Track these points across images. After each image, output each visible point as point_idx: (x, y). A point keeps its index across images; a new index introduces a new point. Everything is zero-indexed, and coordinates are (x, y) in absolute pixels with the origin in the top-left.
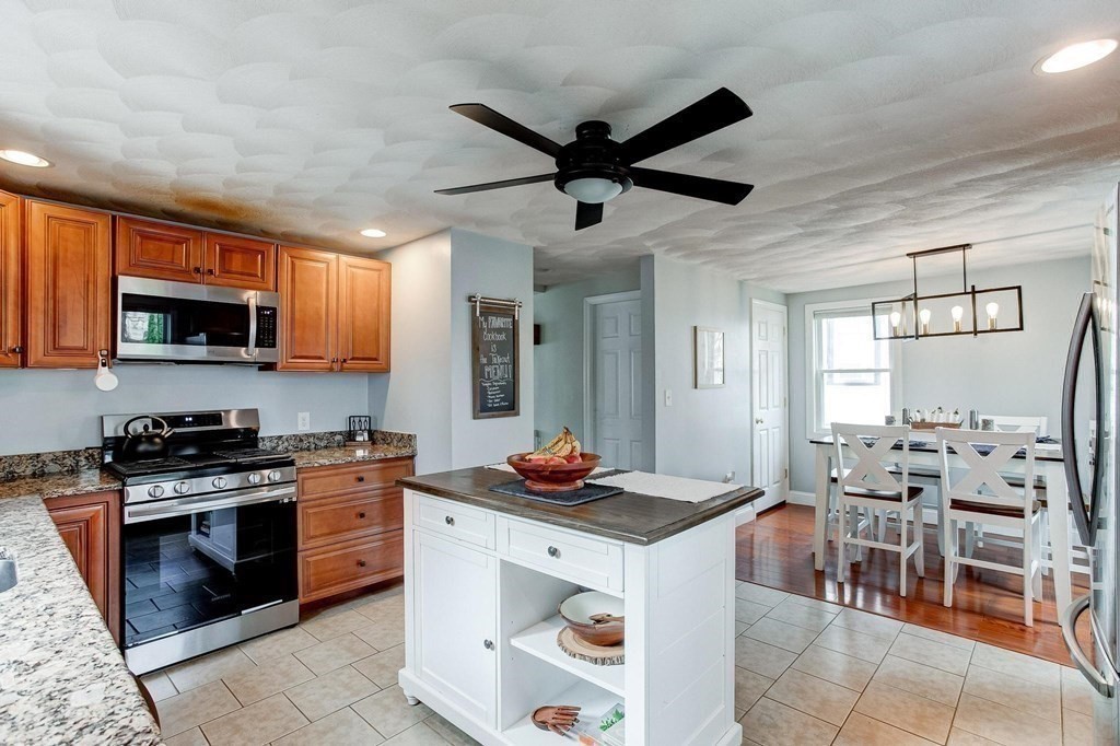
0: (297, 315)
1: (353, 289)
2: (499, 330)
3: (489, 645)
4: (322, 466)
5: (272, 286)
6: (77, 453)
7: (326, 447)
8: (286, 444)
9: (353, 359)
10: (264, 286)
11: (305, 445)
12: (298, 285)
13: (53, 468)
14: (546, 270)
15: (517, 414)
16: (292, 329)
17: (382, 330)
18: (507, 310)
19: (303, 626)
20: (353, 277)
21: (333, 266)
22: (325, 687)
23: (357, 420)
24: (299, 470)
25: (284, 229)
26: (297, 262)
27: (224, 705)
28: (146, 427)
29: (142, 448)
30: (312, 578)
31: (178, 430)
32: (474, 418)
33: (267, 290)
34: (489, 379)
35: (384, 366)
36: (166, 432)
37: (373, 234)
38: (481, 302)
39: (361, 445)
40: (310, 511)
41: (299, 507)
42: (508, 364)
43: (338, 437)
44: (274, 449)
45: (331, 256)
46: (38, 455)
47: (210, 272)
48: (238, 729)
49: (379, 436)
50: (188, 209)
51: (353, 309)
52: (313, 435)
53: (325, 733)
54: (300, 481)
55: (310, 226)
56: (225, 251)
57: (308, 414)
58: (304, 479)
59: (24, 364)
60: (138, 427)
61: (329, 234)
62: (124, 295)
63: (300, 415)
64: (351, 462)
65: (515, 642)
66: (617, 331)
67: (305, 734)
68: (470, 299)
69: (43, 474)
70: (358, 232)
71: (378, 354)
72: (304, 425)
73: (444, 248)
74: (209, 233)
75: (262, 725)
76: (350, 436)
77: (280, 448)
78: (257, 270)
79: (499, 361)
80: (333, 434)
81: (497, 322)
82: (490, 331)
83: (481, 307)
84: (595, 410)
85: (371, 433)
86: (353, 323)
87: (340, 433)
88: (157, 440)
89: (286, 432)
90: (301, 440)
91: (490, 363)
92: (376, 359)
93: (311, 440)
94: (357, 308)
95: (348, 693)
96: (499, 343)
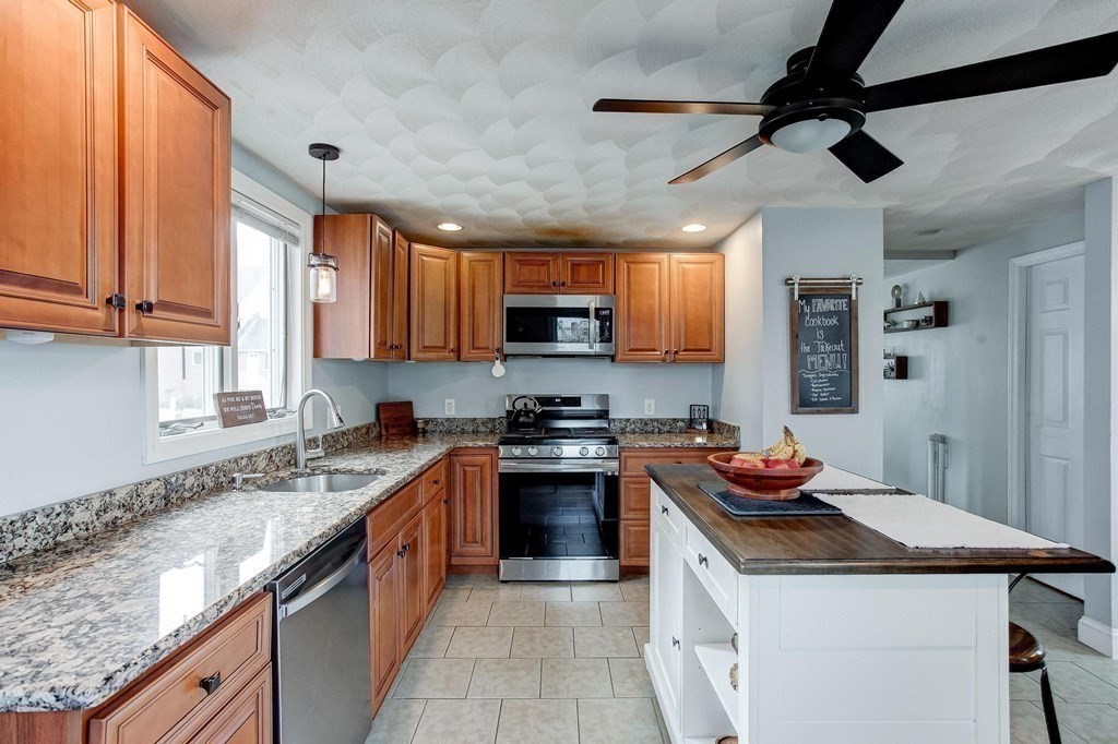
0: (632, 313)
1: (684, 285)
2: (829, 314)
3: (676, 642)
4: (642, 447)
5: (611, 290)
6: (494, 419)
7: (669, 432)
8: (633, 426)
9: (685, 350)
10: (605, 291)
11: (649, 428)
12: (633, 287)
13: (482, 429)
14: (936, 231)
15: (855, 411)
16: (629, 326)
17: (716, 322)
18: (840, 290)
19: (621, 584)
20: (684, 273)
21: (665, 265)
22: (602, 636)
23: (697, 408)
24: (622, 449)
25: (622, 239)
26: (632, 266)
27: (535, 620)
28: (525, 405)
29: (521, 419)
30: (632, 546)
31: (546, 408)
32: (793, 413)
33: (607, 294)
34: (813, 369)
35: (717, 356)
36: (539, 409)
37: (694, 229)
38: (800, 284)
39: (700, 433)
40: (632, 486)
41: (623, 480)
42: (842, 353)
43: (680, 424)
44: (622, 429)
45: (663, 256)
46: (475, 419)
47: (563, 284)
48: (532, 640)
49: (715, 426)
50: (549, 238)
51: (686, 304)
52: (657, 420)
53: (578, 669)
54: (623, 458)
55: (639, 233)
56: (575, 266)
57: (653, 401)
58: (626, 457)
59: (459, 359)
60: (519, 405)
61: (658, 235)
62: (508, 308)
63: (646, 402)
64: (670, 447)
65: (698, 650)
66: (1066, 301)
67: (565, 664)
68: (788, 282)
69: (478, 432)
70: (680, 229)
71: (711, 344)
72: (650, 410)
73: (756, 230)
74: (564, 253)
75: (546, 644)
76: (691, 424)
77: (628, 429)
78: (598, 277)
79: (829, 348)
80: (675, 420)
81: (829, 305)
82: (813, 315)
83: (800, 290)
84: (1028, 414)
85: (710, 423)
86: (686, 316)
87: (683, 420)
88: (531, 415)
89: (633, 416)
90: (646, 424)
91: (814, 351)
92: (709, 350)
93: (655, 424)
94: (689, 302)
95: (614, 648)
96: (827, 329)
